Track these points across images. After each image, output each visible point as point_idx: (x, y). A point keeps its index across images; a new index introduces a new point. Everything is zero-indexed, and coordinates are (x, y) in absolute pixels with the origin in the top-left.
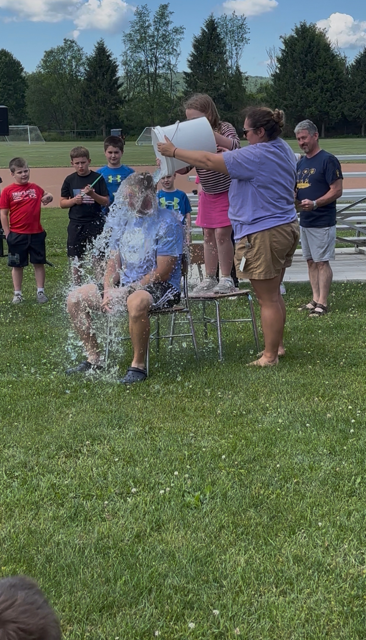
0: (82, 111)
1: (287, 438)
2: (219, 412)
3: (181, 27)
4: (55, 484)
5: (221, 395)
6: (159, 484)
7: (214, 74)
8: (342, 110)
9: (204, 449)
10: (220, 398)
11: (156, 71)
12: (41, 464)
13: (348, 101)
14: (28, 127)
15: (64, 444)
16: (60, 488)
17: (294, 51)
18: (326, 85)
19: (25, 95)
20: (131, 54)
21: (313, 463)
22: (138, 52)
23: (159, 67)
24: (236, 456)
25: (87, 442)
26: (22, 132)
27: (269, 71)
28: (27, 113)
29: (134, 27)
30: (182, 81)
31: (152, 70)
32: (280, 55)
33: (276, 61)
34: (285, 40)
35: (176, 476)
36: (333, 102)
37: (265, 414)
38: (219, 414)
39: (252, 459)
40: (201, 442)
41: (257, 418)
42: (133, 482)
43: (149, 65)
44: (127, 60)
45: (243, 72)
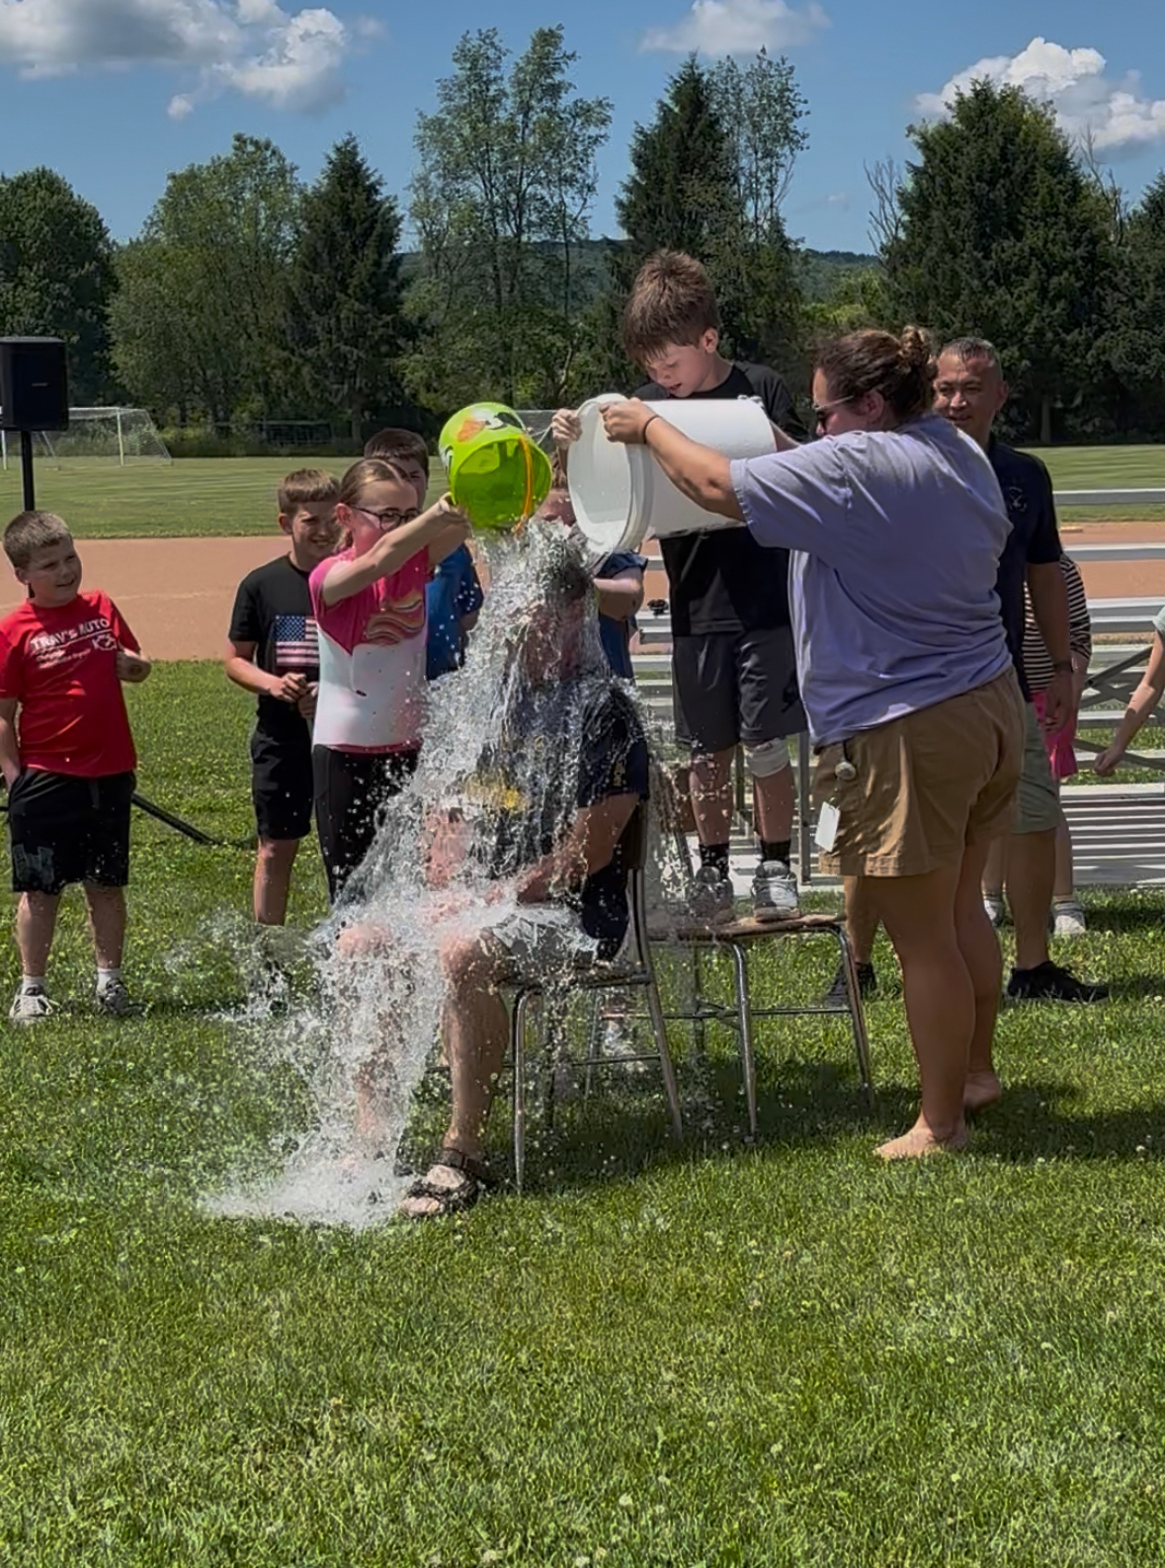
0: (287, 363)
1: (980, 1388)
2: (757, 1303)
3: (600, 104)
4: (235, 1534)
5: (758, 1249)
6: (570, 1537)
7: (702, 245)
8: (1103, 358)
9: (711, 1424)
10: (757, 1258)
11: (519, 234)
12: (185, 1472)
13: (1122, 329)
14: (117, 411)
15: (257, 1409)
16: (249, 1549)
17: (955, 173)
18: (1055, 280)
19: (108, 310)
20: (440, 183)
21: (1069, 1468)
22: (464, 179)
23: (530, 224)
24: (816, 1444)
25: (334, 1401)
26: (97, 426)
27: (874, 235)
28: (116, 368)
29: (451, 100)
30: (601, 267)
31: (507, 231)
32: (909, 185)
33: (896, 204)
34: (923, 137)
35: (626, 1509)
36: (1077, 331)
37: (903, 1310)
38: (757, 1309)
39: (868, 1454)
40: (699, 1399)
41: (879, 1322)
42: (488, 1529)
43: (498, 219)
44: (427, 200)
45: (794, 238)
